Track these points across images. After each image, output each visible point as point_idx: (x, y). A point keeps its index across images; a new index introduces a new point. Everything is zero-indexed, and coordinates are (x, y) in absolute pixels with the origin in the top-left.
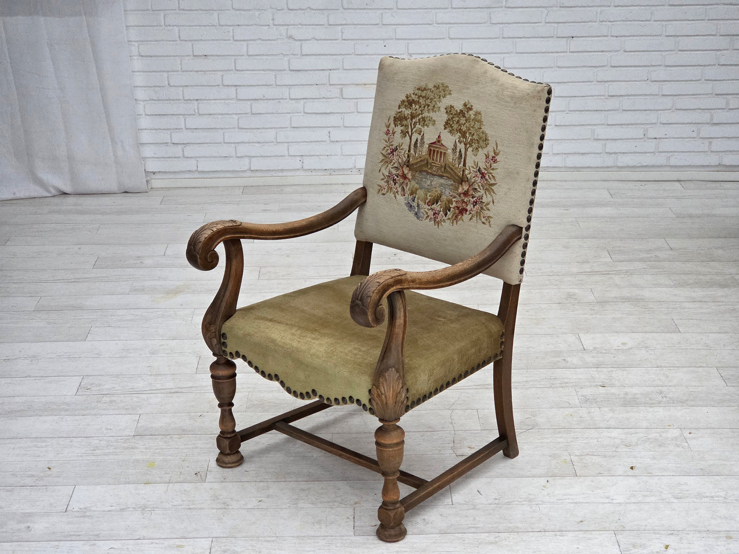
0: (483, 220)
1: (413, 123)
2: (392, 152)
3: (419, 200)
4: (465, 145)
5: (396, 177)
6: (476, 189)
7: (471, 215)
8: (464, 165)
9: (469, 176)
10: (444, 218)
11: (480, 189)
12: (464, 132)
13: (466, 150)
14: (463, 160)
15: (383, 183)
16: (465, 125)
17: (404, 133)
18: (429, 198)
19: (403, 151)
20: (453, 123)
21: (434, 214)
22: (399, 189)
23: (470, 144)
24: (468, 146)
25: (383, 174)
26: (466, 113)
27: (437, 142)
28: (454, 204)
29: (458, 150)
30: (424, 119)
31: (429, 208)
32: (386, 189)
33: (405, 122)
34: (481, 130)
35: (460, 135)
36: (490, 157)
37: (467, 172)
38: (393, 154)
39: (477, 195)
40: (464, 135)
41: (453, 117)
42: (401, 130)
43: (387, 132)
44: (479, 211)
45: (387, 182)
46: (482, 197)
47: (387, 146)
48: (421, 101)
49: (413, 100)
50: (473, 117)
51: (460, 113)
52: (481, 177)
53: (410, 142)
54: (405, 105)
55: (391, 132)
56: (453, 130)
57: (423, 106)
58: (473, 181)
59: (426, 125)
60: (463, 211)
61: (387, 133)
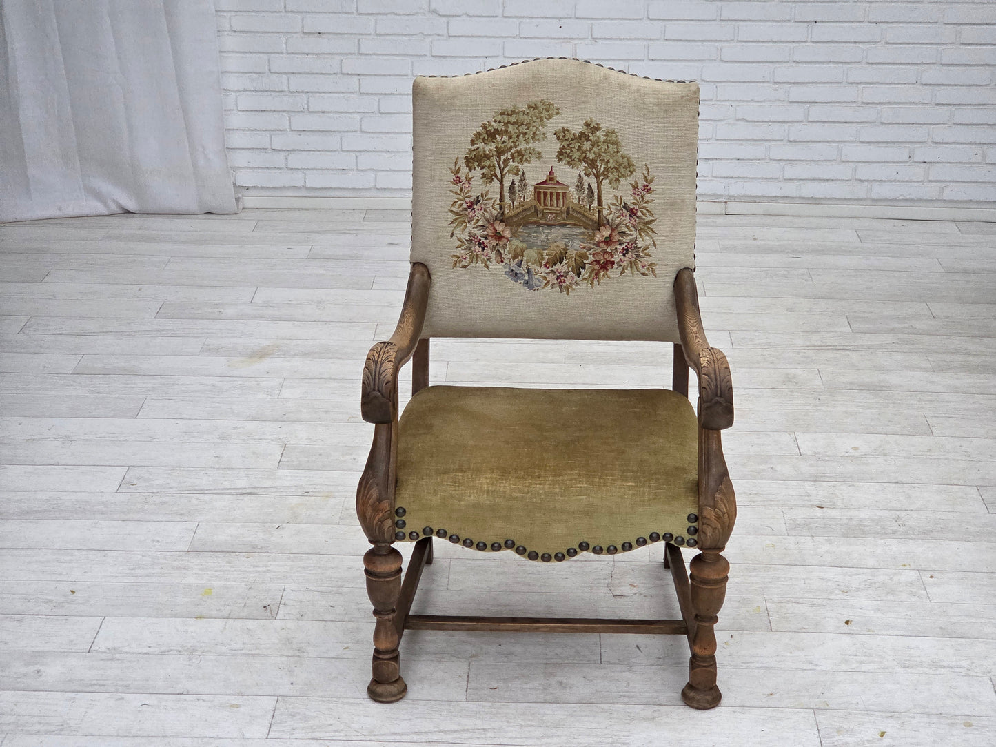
0: (643, 270)
1: (502, 160)
2: (469, 207)
3: (530, 264)
4: (597, 177)
5: (483, 240)
6: (624, 232)
7: (621, 268)
8: (600, 203)
9: (609, 217)
10: (576, 279)
11: (631, 231)
12: (592, 161)
13: (599, 184)
14: (596, 198)
15: (461, 252)
16: (592, 151)
17: (488, 178)
18: (546, 258)
19: (491, 203)
20: (572, 151)
21: (558, 278)
22: (493, 255)
23: (604, 175)
24: (602, 177)
25: (459, 240)
26: (590, 134)
27: (548, 181)
28: (591, 258)
29: (586, 186)
30: (520, 153)
31: (549, 270)
32: (468, 259)
33: (487, 163)
34: (619, 154)
35: (586, 165)
36: (640, 187)
37: (605, 212)
38: (474, 209)
39: (627, 239)
40: (592, 164)
41: (571, 144)
42: (483, 174)
43: (454, 180)
44: (633, 260)
45: (469, 248)
46: (636, 240)
47: (460, 200)
48: (510, 130)
49: (497, 130)
50: (602, 138)
51: (580, 137)
52: (630, 216)
53: (502, 188)
54: (484, 139)
55: (463, 179)
56: (574, 160)
57: (514, 136)
58: (617, 221)
59: (526, 160)
60: (606, 265)
61: (457, 181)
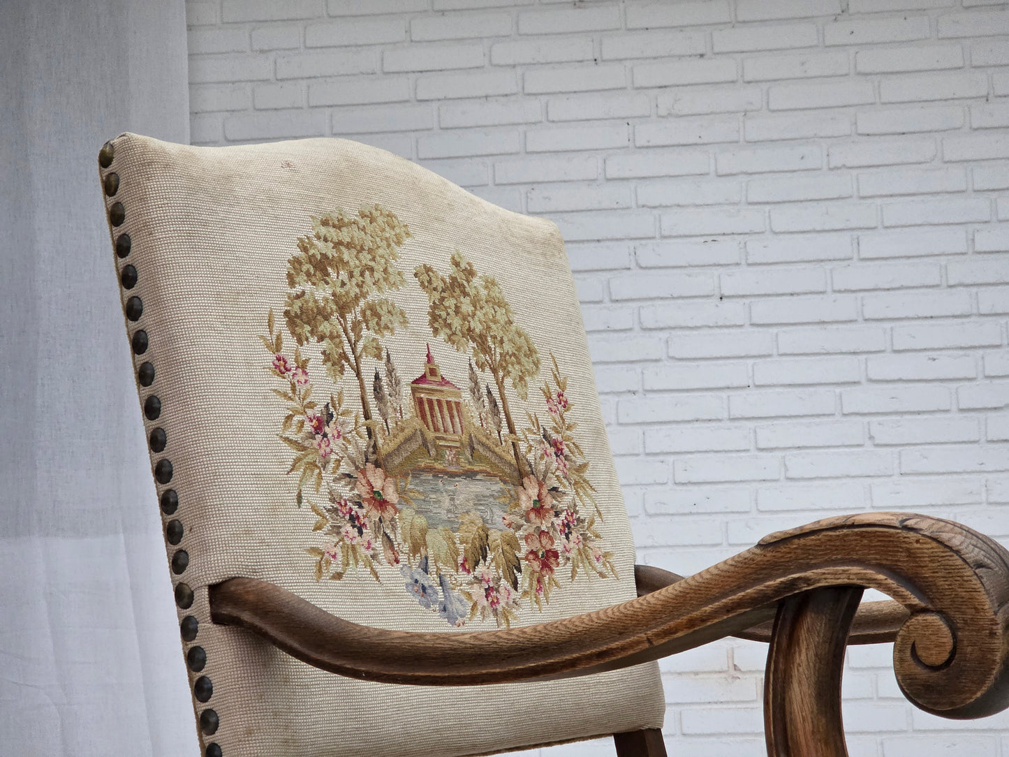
0: (598, 565)
1: (349, 325)
2: (318, 429)
3: (440, 565)
4: (494, 371)
5: (355, 508)
6: (555, 489)
7: (569, 564)
8: (512, 431)
9: (530, 457)
10: (514, 594)
11: (565, 486)
12: (481, 336)
13: (500, 385)
14: (502, 416)
15: (324, 540)
16: (476, 318)
17: (336, 362)
18: (461, 547)
19: (351, 419)
20: (448, 314)
21: (488, 591)
22: (378, 544)
23: (504, 369)
24: (501, 374)
25: (314, 509)
26: (465, 283)
27: (429, 377)
28: (525, 548)
29: (484, 391)
30: (373, 310)
31: (471, 577)
32: (340, 557)
33: (324, 327)
34: (513, 328)
35: (475, 345)
36: (554, 396)
37: (523, 447)
38: (325, 435)
39: (564, 503)
40: (482, 342)
41: (442, 299)
42: (324, 353)
43: (277, 367)
44: (581, 547)
45: (336, 530)
46: (575, 506)
47: (296, 412)
48: (346, 257)
49: (324, 256)
50: (483, 292)
51: (452, 285)
52: (555, 453)
53: (362, 387)
54: (308, 274)
55: (291, 363)
56: (454, 334)
57: (357, 272)
58: (542, 467)
59: (387, 327)
60: (548, 559)
61: (281, 368)
